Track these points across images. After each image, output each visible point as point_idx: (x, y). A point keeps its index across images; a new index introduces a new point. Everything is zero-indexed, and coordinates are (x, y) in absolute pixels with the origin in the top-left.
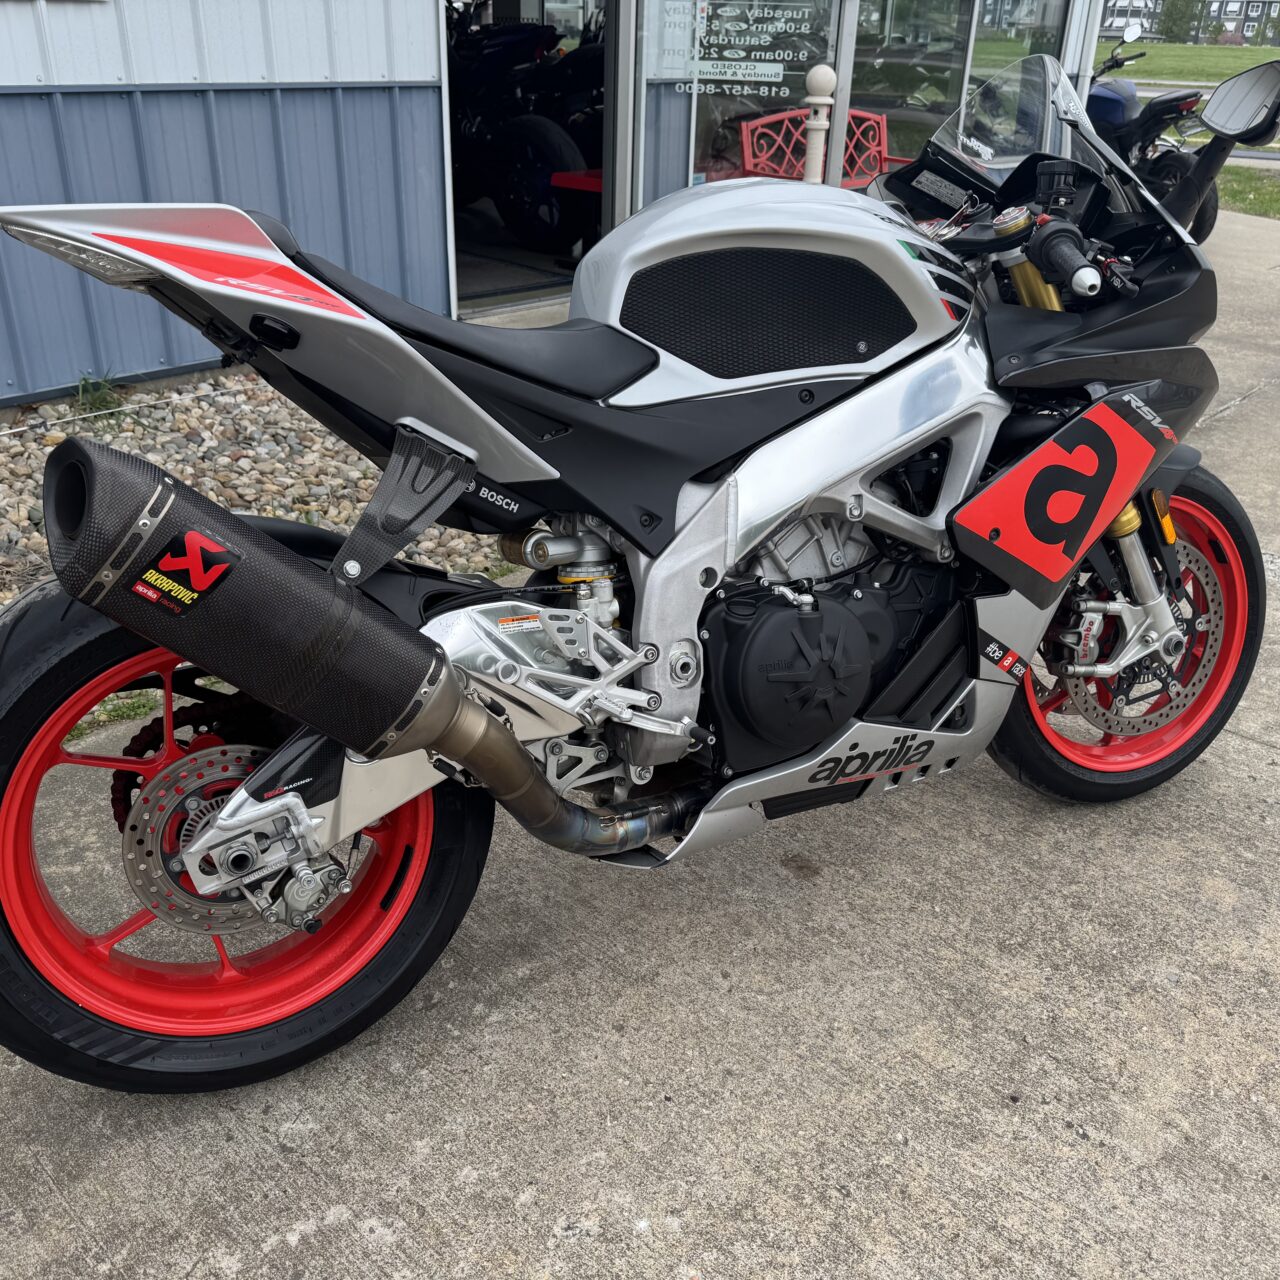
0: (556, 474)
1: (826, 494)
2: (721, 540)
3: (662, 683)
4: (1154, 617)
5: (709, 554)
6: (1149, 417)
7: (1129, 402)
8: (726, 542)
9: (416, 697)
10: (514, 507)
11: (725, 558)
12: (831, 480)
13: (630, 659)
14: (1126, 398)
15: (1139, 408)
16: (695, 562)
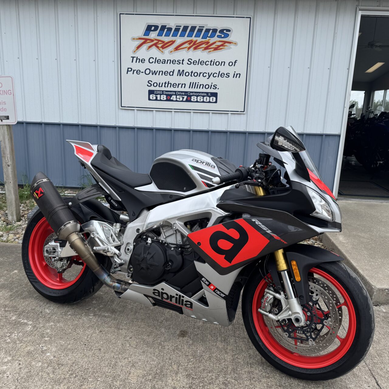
0: (120, 200)
1: (168, 221)
2: (143, 223)
3: (122, 250)
4: (290, 305)
5: (140, 226)
6: (265, 229)
7: (255, 222)
8: (144, 224)
9: (61, 228)
10: (116, 205)
11: (143, 228)
12: (169, 217)
13: (117, 242)
14: (253, 220)
15: (260, 225)
16: (136, 226)
